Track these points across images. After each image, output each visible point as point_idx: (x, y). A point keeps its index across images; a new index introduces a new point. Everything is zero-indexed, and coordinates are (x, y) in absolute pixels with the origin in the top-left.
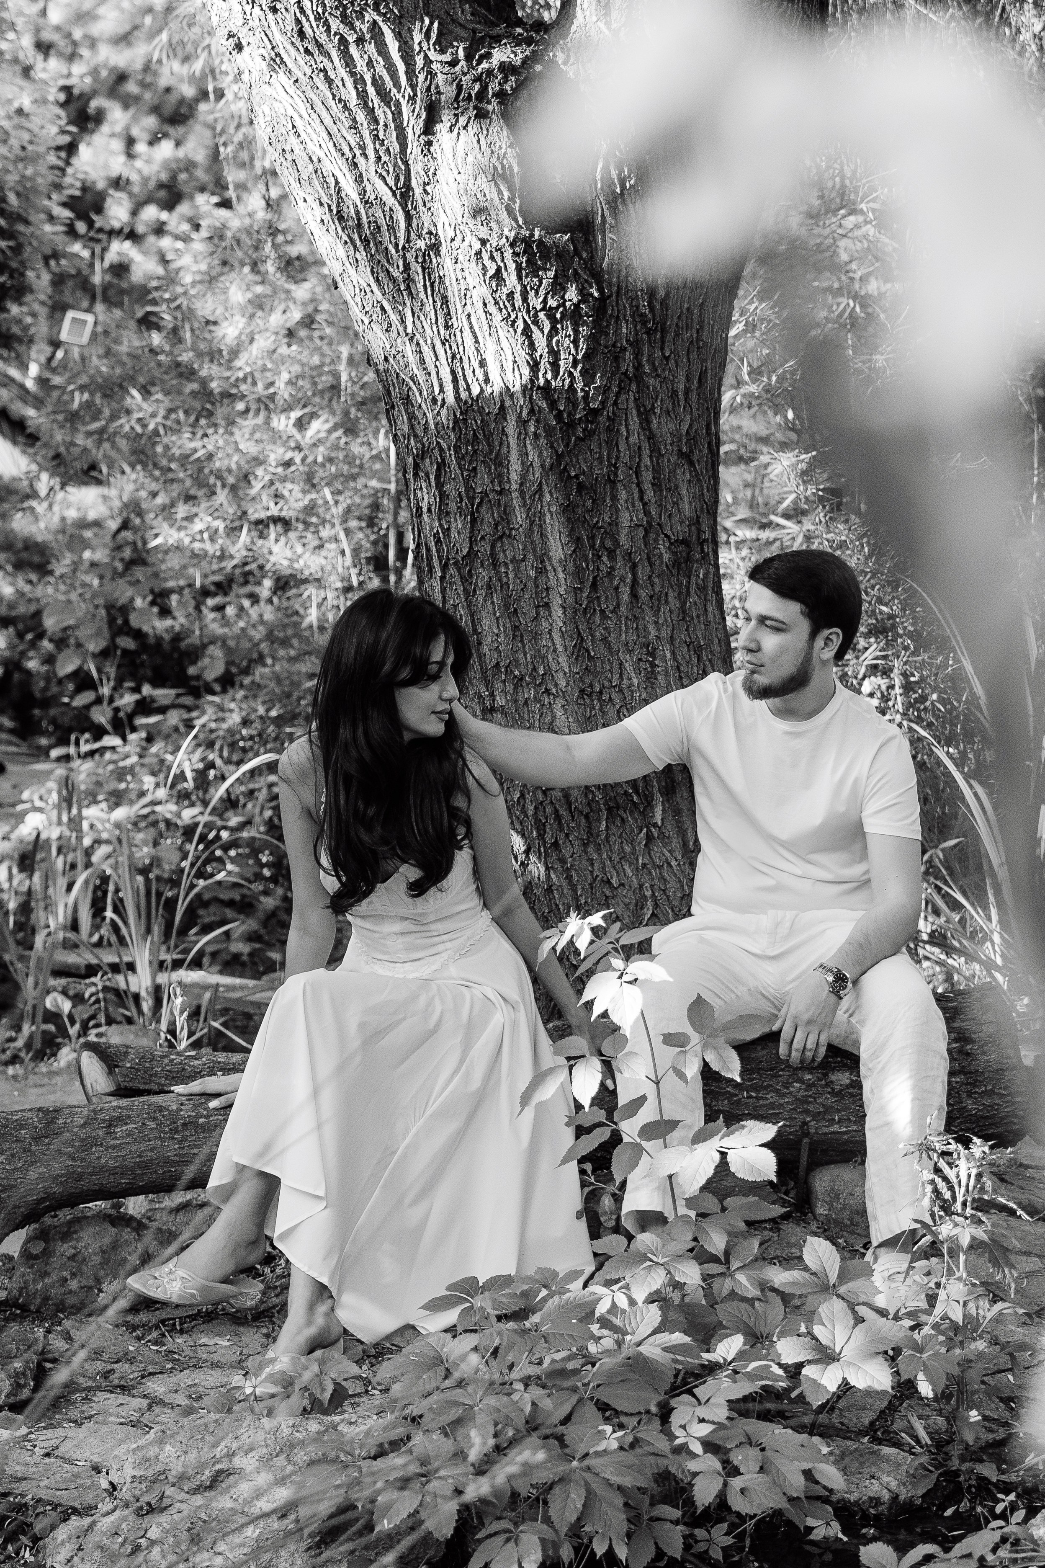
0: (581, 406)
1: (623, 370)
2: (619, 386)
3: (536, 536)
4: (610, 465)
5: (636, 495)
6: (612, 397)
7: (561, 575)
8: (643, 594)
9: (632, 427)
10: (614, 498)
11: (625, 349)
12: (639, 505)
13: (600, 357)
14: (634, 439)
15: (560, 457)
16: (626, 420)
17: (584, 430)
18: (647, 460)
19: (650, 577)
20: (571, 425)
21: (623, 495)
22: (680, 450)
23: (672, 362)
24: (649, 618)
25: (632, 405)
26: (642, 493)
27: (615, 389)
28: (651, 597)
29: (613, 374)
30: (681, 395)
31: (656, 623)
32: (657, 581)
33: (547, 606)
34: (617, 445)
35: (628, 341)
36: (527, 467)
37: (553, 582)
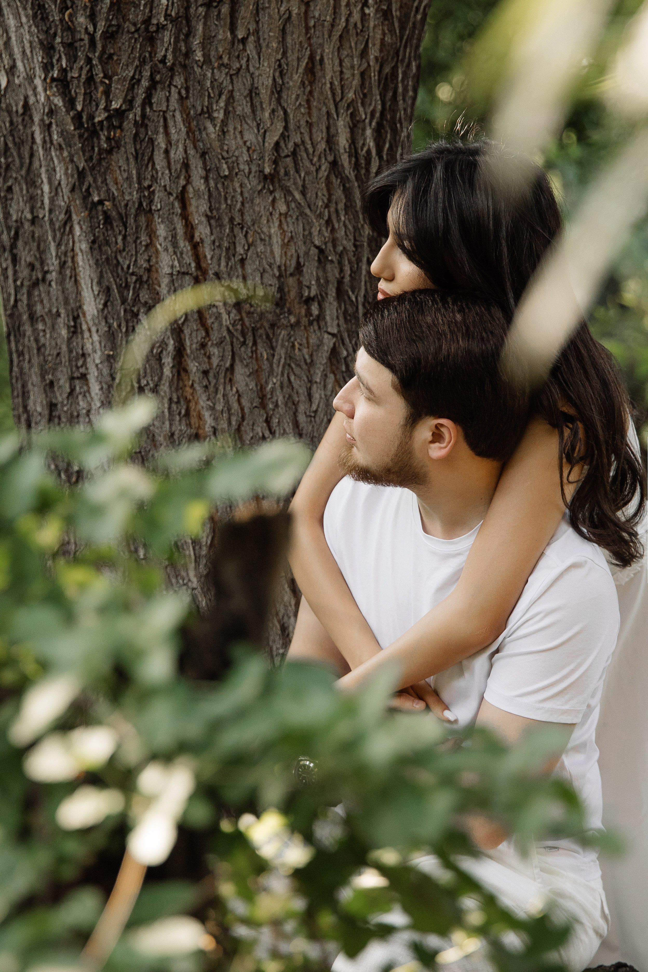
0: (102, 106)
1: (160, 54)
2: (152, 78)
3: (69, 285)
4: (141, 189)
5: (180, 231)
6: (140, 93)
7: (96, 337)
8: (193, 366)
9: (174, 137)
10: (152, 234)
11: (164, 27)
12: (184, 245)
13: (126, 37)
14: (177, 154)
15: (81, 174)
16: (166, 127)
17: (108, 139)
18: (198, 183)
19: (203, 346)
20: (94, 133)
21: (162, 231)
22: (262, 171)
23: (251, 47)
24: (203, 402)
25: (174, 103)
26: (190, 228)
27: (145, 83)
28: (206, 373)
29: (143, 62)
30: (264, 93)
31: (212, 409)
32: (215, 351)
33: (84, 377)
34: (151, 158)
35: (167, 16)
36: (56, 189)
37: (89, 347)
